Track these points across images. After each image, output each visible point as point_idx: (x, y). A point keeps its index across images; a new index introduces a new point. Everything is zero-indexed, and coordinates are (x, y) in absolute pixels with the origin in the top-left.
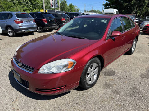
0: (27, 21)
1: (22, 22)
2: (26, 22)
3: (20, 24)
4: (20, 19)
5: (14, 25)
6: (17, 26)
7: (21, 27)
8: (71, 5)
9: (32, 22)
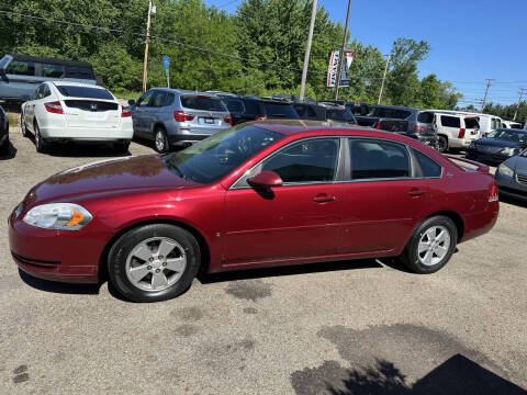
0: (205, 118)
1: (190, 118)
2: (202, 120)
3: (184, 124)
4: (187, 111)
5: (170, 122)
6: (176, 127)
7: (186, 133)
8: (431, 78)
9: (220, 122)
